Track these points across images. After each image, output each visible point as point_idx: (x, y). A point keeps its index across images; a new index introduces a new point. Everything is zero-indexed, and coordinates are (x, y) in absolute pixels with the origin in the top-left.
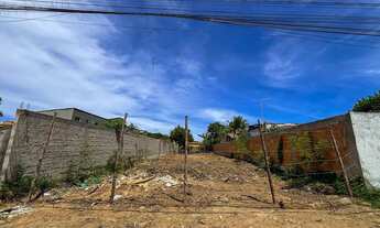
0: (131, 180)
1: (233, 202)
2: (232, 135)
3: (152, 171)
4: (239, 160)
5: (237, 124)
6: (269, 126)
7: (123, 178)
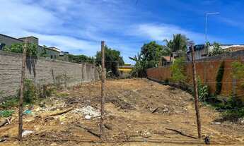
0: (47, 111)
1: (154, 137)
2: (168, 58)
3: (71, 102)
4: (174, 87)
5: (177, 43)
6: (211, 49)
7: (38, 109)
